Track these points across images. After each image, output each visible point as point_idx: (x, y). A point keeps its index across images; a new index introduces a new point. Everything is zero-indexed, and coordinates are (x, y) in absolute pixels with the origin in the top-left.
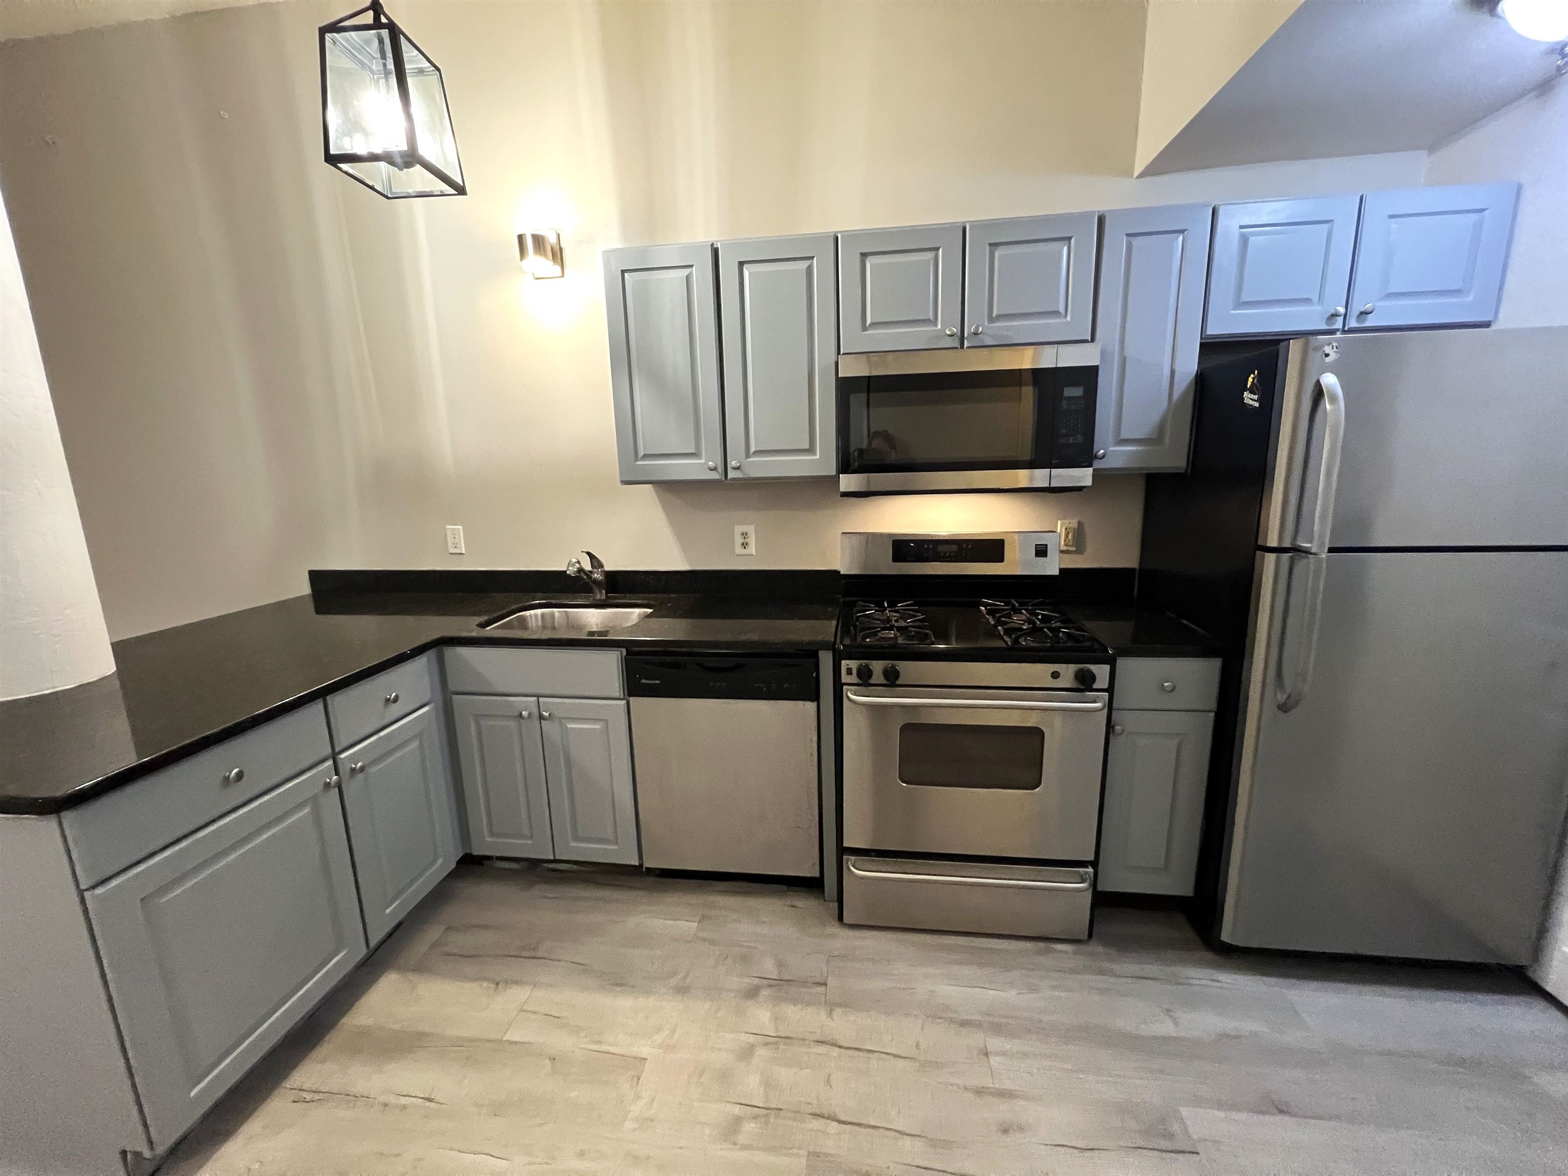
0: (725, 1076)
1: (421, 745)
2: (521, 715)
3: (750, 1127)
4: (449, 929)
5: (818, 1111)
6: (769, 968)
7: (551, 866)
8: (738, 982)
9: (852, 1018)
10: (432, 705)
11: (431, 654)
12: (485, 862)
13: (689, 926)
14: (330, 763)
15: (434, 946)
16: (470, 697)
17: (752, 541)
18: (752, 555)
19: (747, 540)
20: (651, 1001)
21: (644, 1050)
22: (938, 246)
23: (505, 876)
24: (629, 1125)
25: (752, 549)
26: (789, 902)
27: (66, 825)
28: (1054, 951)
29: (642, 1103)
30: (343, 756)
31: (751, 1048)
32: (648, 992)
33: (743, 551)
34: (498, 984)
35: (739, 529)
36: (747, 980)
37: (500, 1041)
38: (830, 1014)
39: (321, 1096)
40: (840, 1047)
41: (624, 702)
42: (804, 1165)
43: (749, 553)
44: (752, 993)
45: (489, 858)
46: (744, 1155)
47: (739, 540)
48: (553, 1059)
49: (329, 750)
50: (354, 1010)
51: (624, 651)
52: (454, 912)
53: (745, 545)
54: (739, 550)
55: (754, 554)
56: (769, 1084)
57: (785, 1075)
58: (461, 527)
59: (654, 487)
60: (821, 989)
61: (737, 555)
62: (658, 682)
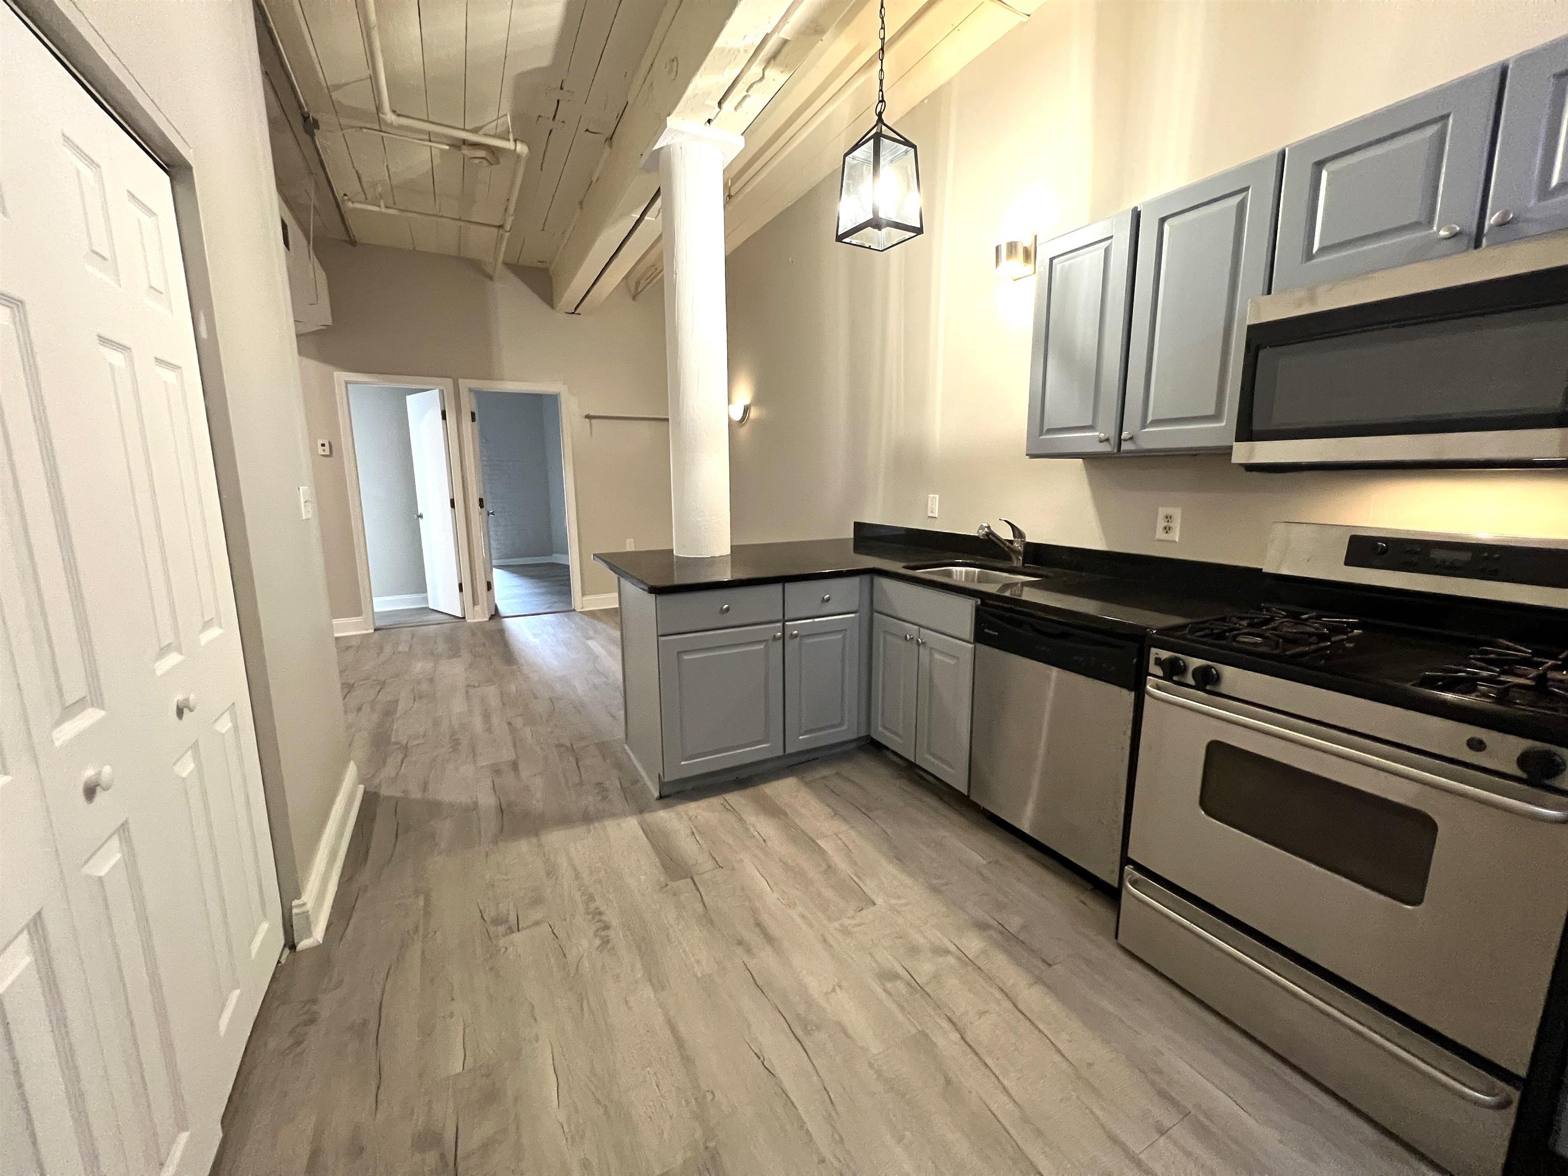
0: (914, 951)
1: (844, 637)
2: (906, 637)
3: (900, 986)
4: (837, 774)
5: (955, 1020)
6: (1015, 923)
7: (922, 773)
8: (981, 914)
9: (1048, 1001)
10: (857, 615)
11: (866, 578)
12: (885, 751)
13: (977, 859)
14: (780, 624)
15: (824, 778)
16: (885, 618)
17: (1177, 525)
18: (1175, 542)
19: (1170, 524)
20: (909, 881)
21: (879, 901)
22: (1445, 112)
23: (889, 764)
24: (836, 924)
25: (1176, 536)
26: (1083, 898)
27: (658, 601)
29: (854, 922)
30: (787, 623)
31: (947, 952)
32: (911, 874)
33: (1164, 536)
34: (836, 814)
35: (1162, 511)
36: (988, 918)
37: (814, 841)
38: (1032, 984)
39: (731, 810)
40: (1015, 1006)
41: (972, 646)
42: (913, 1033)
43: (1171, 539)
44: (982, 927)
45: (887, 748)
46: (883, 995)
47: (1161, 523)
48: (829, 867)
49: (781, 617)
50: (768, 784)
51: (979, 602)
52: (846, 768)
53: (1167, 529)
54: (1160, 534)
55: (1177, 540)
56: (936, 976)
57: (952, 983)
58: (937, 496)
59: (1084, 464)
60: (1043, 967)
61: (1158, 540)
62: (996, 634)
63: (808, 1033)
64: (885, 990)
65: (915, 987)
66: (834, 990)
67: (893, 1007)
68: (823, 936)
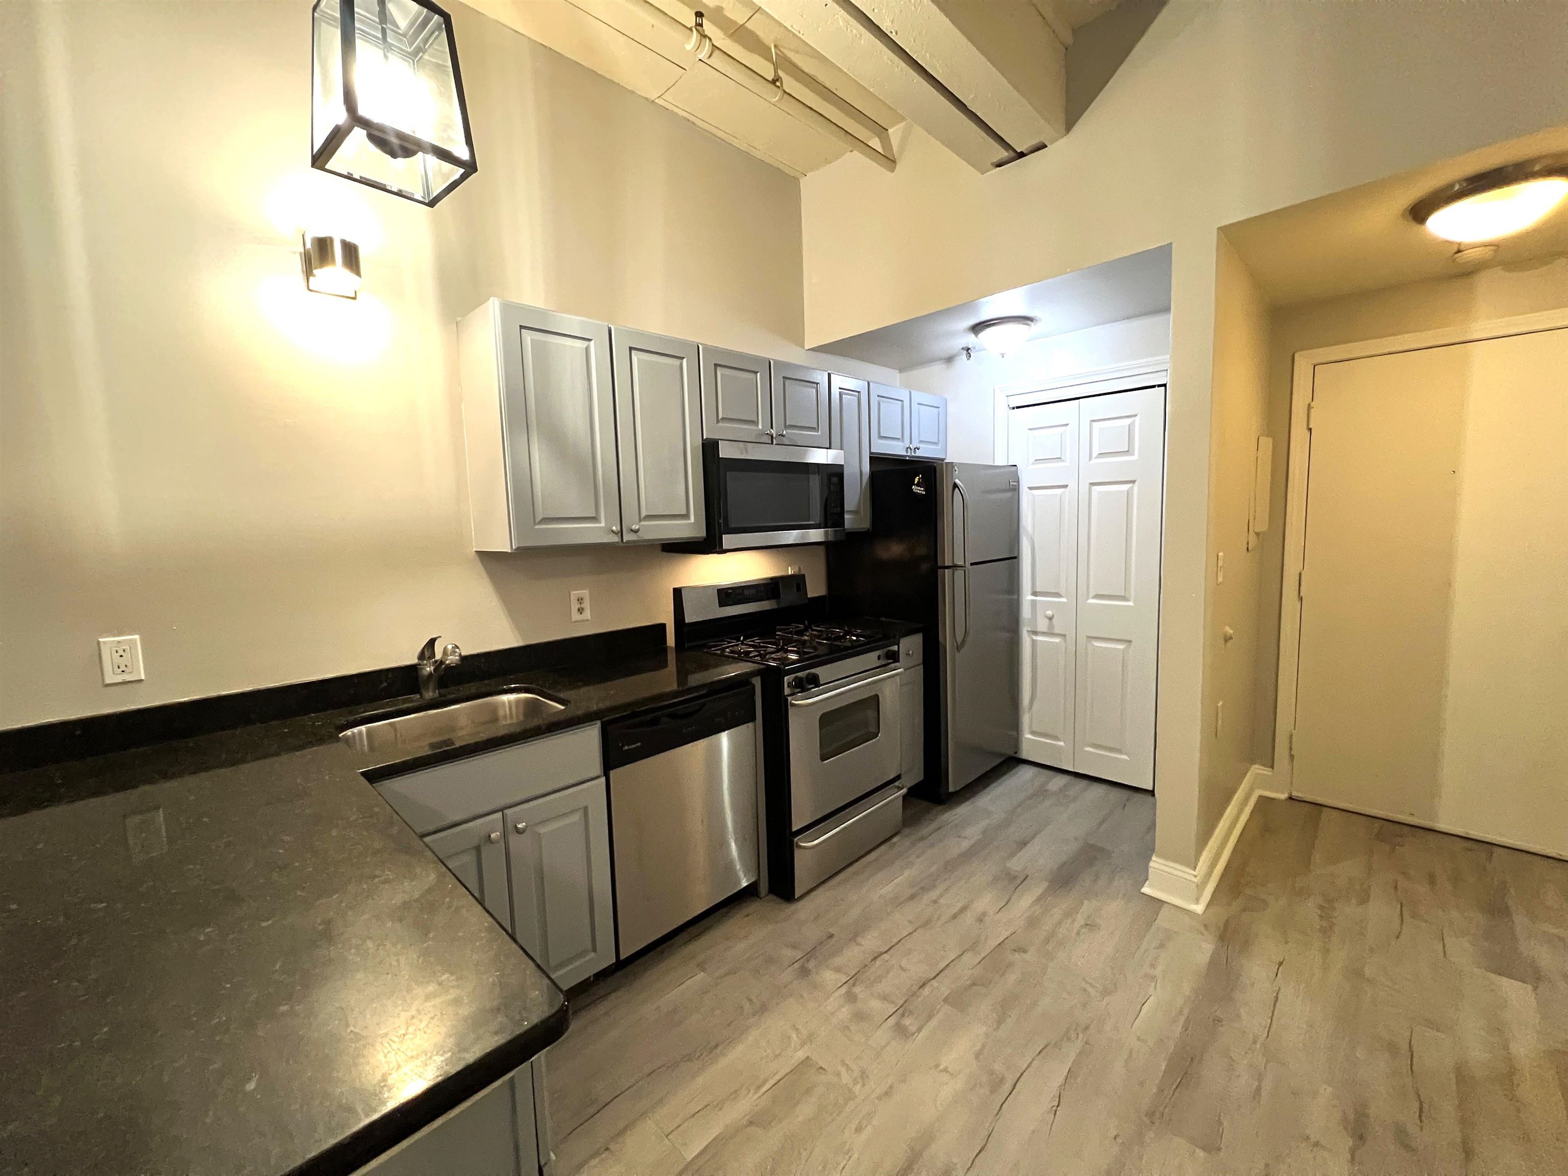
0: (860, 1016)
3: (908, 1021)
5: (919, 985)
6: (792, 953)
8: (787, 976)
9: (869, 937)
13: (700, 978)
17: (587, 605)
18: (588, 620)
19: (582, 606)
21: (795, 1054)
22: (757, 371)
25: (587, 614)
28: (895, 843)
29: (844, 1074)
31: (850, 994)
33: (578, 618)
35: (575, 594)
36: (790, 969)
38: (858, 944)
40: (886, 952)
41: (604, 778)
42: (950, 1007)
43: (583, 619)
44: (804, 972)
46: (924, 1033)
47: (575, 606)
51: (599, 722)
53: (581, 611)
54: (576, 616)
55: (589, 618)
56: (884, 998)
57: (882, 987)
58: (137, 637)
60: (836, 938)
61: (574, 622)
62: (639, 744)
63: (1002, 1080)
64: (919, 1030)
65: (903, 1010)
66: (945, 1070)
67: (933, 1023)
68: (879, 1098)
